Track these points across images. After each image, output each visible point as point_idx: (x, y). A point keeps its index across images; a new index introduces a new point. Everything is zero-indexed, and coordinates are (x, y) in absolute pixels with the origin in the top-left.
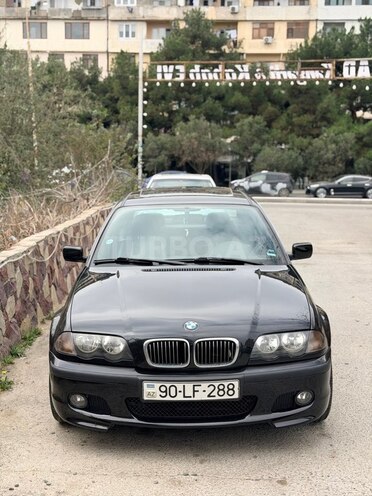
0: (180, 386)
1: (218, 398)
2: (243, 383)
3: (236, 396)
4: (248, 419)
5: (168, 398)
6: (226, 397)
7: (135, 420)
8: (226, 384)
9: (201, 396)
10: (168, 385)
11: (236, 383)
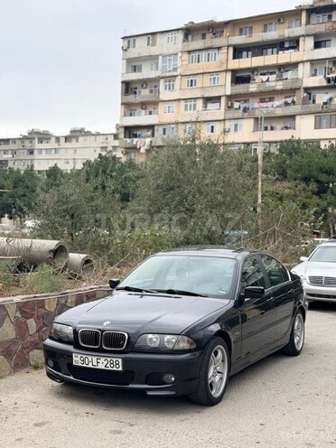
0: (90, 358)
1: (110, 368)
2: (125, 361)
3: (120, 369)
4: (130, 386)
5: (85, 365)
6: (115, 369)
7: (72, 378)
8: (114, 360)
9: (101, 366)
10: (84, 356)
11: (120, 360)
